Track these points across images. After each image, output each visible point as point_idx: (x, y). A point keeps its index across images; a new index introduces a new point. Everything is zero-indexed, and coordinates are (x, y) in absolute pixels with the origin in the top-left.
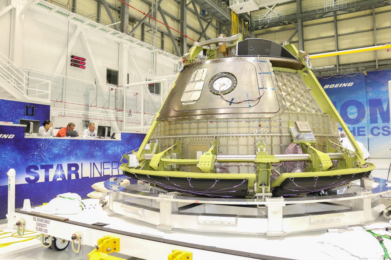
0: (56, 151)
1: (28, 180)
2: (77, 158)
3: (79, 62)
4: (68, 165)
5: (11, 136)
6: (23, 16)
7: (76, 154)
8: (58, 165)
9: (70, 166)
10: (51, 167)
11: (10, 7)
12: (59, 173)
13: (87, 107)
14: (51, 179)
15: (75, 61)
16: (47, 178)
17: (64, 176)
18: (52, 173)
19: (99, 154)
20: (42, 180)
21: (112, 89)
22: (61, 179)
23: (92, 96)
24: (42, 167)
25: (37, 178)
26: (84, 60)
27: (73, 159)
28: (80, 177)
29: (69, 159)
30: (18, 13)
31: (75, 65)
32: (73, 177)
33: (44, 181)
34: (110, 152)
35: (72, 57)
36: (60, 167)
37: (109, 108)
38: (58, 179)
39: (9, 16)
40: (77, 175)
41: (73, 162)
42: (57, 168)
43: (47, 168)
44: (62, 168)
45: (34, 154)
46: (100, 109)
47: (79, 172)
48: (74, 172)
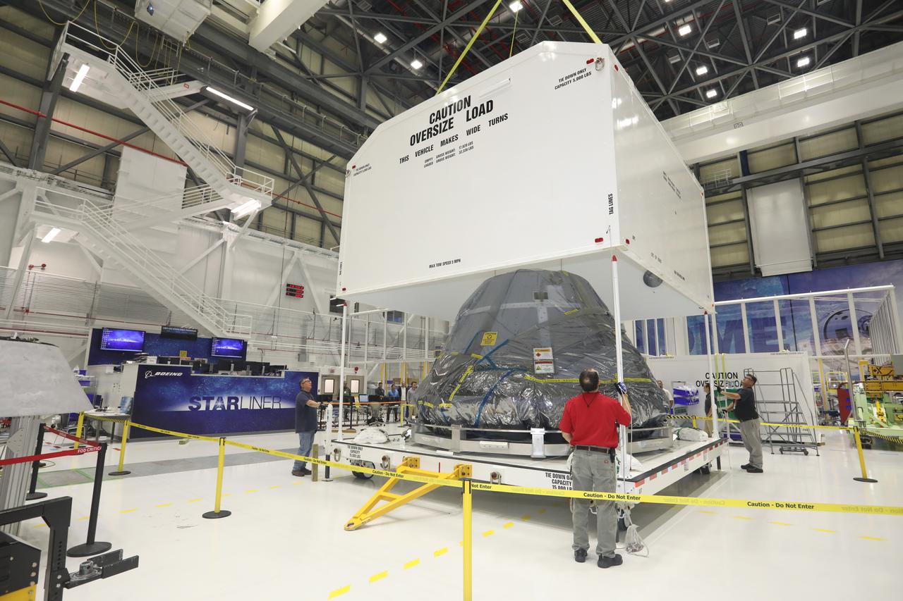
0: (217, 386)
1: (190, 407)
2: (238, 392)
3: (295, 291)
4: (229, 398)
5: (180, 374)
6: (234, 249)
7: (237, 389)
8: (219, 398)
9: (229, 399)
10: (213, 399)
11: (222, 241)
12: (219, 404)
13: (304, 340)
14: (211, 408)
15: (291, 290)
16: (208, 407)
17: (224, 406)
18: (212, 404)
19: (260, 389)
20: (203, 408)
21: (336, 319)
22: (220, 409)
23: (310, 328)
24: (204, 399)
25: (199, 407)
26: (302, 288)
27: (233, 393)
28: (239, 408)
29: (229, 393)
30: (229, 245)
31: (291, 295)
32: (233, 407)
33: (205, 409)
34: (272, 388)
35: (288, 285)
36: (221, 399)
37: (329, 340)
38: (218, 409)
39: (221, 248)
40: (236, 406)
41: (233, 395)
42: (218, 400)
43: (208, 399)
44: (222, 400)
45: (197, 389)
46: (319, 342)
47: (239, 404)
48: (233, 404)
